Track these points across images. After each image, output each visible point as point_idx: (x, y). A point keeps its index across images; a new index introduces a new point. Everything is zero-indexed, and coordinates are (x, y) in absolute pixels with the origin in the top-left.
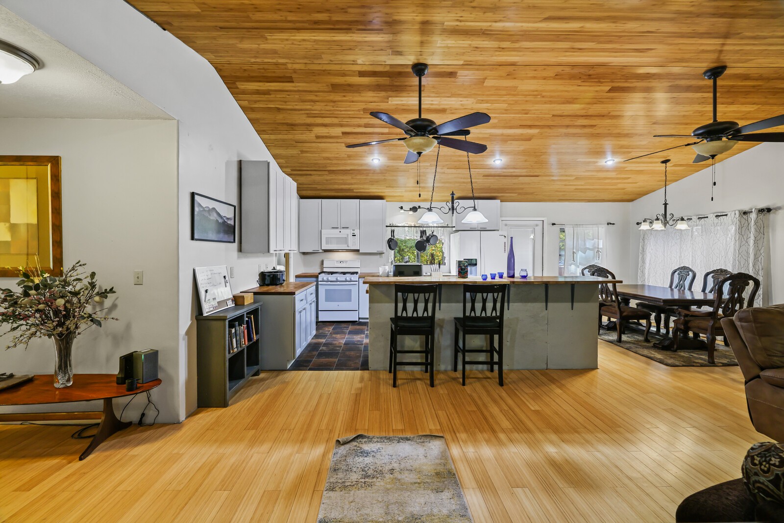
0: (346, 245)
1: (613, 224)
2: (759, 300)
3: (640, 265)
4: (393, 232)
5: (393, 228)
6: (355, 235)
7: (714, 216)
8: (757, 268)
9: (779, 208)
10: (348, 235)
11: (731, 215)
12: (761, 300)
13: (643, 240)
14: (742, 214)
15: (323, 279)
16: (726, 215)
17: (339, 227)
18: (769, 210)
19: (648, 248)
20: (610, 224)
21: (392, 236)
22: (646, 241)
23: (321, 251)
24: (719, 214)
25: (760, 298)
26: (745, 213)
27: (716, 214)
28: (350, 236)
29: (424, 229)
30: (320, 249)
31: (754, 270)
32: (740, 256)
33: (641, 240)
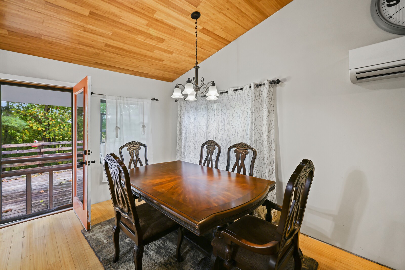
1: (157, 100)
2: (273, 174)
3: (178, 138)
7: (233, 90)
8: (270, 141)
9: (285, 80)
11: (246, 88)
12: (275, 175)
13: (180, 115)
14: (256, 86)
16: (242, 89)
18: (278, 81)
19: (183, 123)
20: (155, 99)
22: (182, 116)
24: (236, 89)
25: (273, 172)
26: (258, 86)
27: (234, 89)
31: (268, 143)
32: (256, 129)
33: (178, 115)
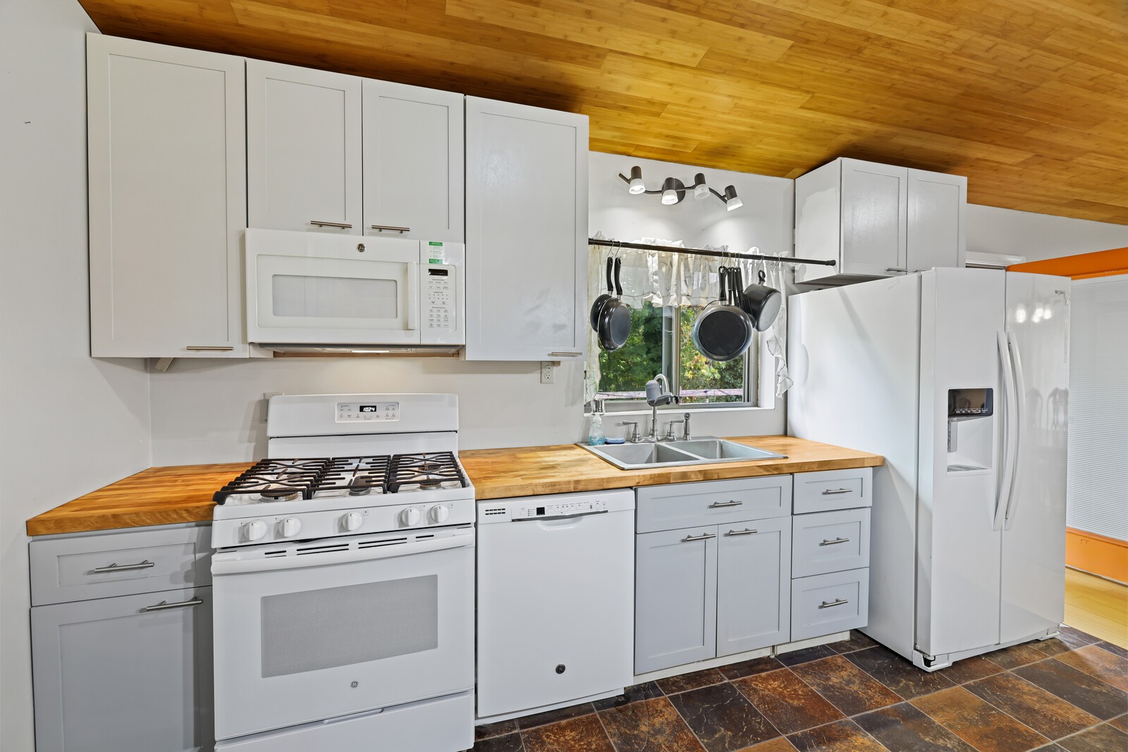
0: (398, 322)
4: (614, 266)
5: (615, 252)
6: (444, 273)
10: (405, 268)
15: (244, 532)
17: (356, 224)
21: (610, 288)
23: (242, 352)
28: (418, 273)
29: (734, 263)
30: (235, 341)
